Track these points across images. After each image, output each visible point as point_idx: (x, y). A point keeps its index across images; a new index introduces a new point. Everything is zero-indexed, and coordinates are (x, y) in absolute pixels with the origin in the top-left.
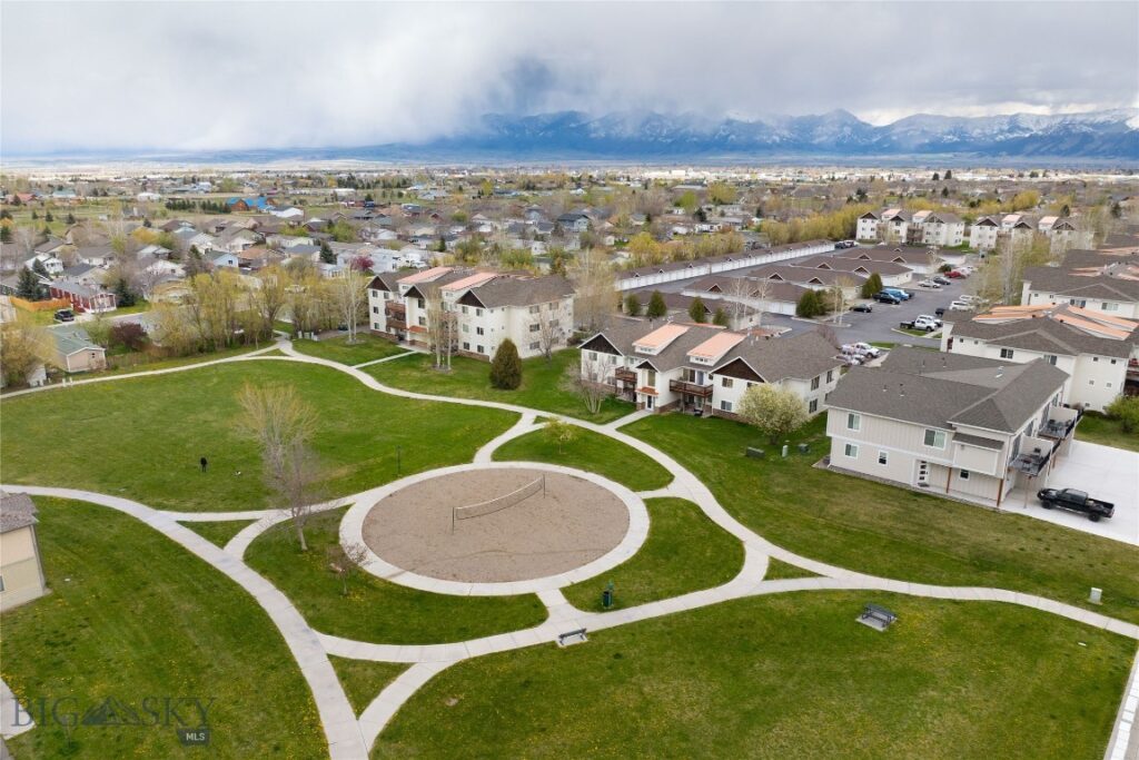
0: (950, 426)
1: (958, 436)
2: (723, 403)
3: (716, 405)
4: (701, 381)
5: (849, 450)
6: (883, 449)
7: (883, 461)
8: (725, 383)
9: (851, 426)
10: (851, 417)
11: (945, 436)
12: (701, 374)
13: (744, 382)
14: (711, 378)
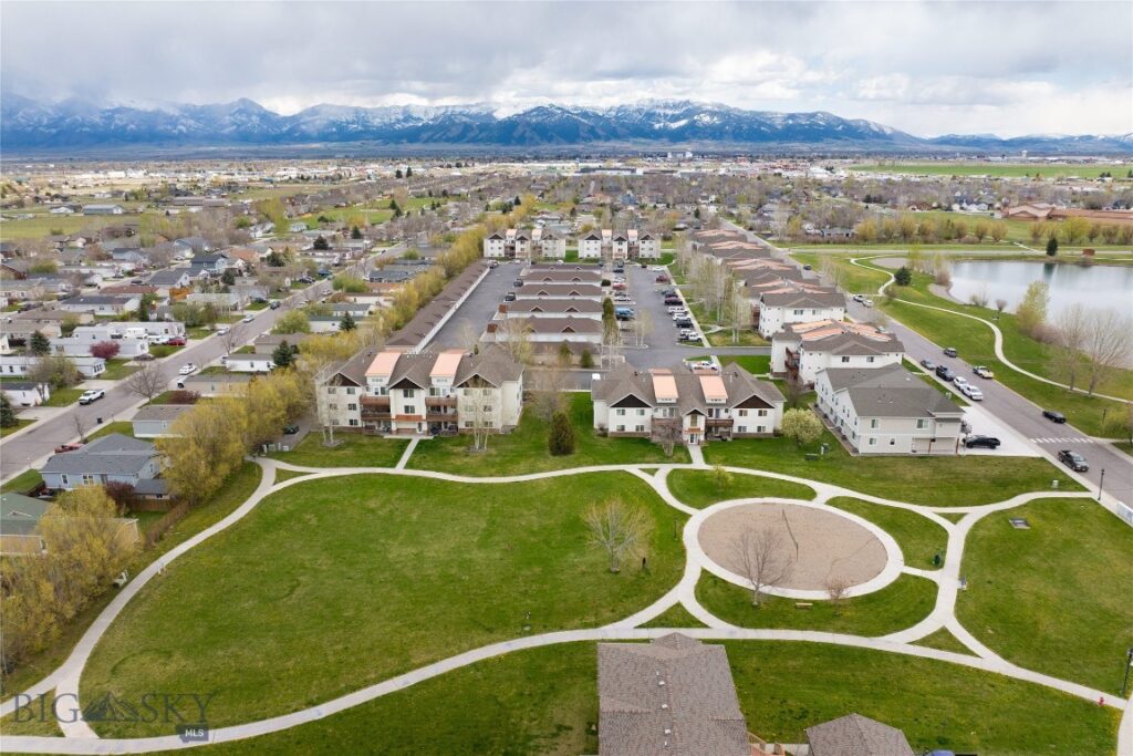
0: (931, 415)
1: (938, 420)
2: (740, 428)
3: (735, 430)
4: (717, 415)
5: (871, 441)
6: (892, 436)
7: (892, 443)
8: (741, 413)
9: (873, 426)
10: (873, 421)
11: (928, 422)
12: (718, 411)
13: (757, 410)
14: (726, 411)
